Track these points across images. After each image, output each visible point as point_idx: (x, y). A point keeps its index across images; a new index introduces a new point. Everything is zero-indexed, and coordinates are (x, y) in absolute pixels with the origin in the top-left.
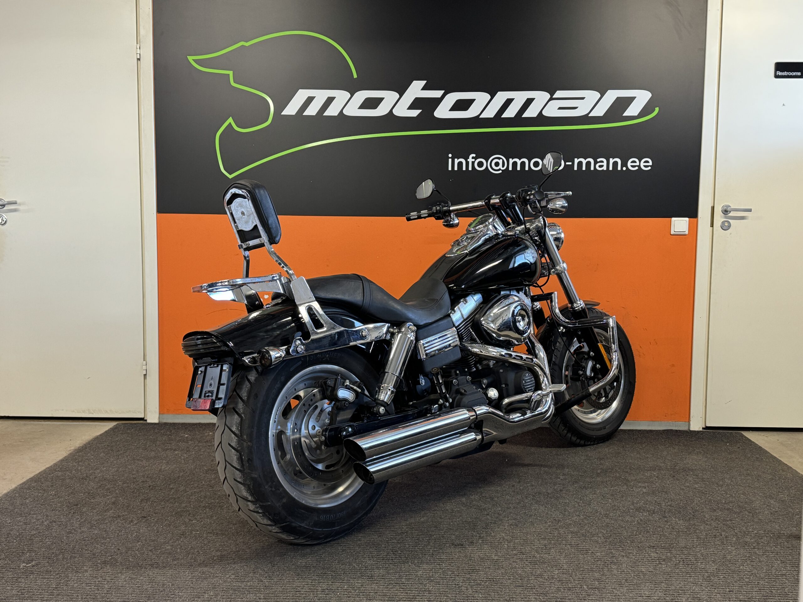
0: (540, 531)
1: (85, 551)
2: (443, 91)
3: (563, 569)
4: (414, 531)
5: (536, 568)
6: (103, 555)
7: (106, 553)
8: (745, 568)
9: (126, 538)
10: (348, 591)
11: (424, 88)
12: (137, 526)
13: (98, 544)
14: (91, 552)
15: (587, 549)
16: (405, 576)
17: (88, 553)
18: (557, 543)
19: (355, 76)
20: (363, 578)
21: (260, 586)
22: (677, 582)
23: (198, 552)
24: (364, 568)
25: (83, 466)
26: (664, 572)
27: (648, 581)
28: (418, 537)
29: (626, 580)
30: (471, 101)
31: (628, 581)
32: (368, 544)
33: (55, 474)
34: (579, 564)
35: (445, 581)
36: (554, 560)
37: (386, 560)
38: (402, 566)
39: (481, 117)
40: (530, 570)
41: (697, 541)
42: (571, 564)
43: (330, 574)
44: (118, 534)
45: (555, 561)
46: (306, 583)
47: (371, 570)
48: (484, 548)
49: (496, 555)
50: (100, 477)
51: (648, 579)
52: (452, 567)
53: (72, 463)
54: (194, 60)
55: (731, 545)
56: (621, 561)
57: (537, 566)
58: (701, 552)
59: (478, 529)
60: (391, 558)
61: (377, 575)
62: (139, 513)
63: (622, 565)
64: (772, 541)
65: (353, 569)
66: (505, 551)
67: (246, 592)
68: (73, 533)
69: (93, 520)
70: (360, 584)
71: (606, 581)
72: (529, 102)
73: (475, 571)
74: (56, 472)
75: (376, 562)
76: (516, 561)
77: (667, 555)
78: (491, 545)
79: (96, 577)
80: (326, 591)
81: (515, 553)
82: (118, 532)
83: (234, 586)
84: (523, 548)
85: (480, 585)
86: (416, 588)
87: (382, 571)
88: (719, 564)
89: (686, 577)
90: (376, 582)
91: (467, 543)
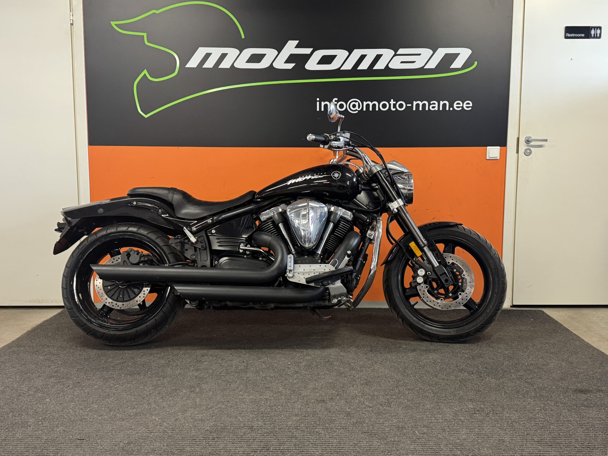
0: (384, 389)
1: (30, 410)
2: (311, 49)
3: (401, 419)
4: (288, 391)
5: (380, 418)
6: (44, 413)
7: (46, 411)
8: (540, 416)
9: (63, 399)
10: (233, 439)
11: (297, 47)
12: (73, 390)
13: (41, 404)
14: (35, 410)
15: (419, 403)
16: (278, 426)
17: (32, 412)
18: (397, 398)
19: (243, 37)
20: (245, 428)
21: (165, 436)
22: (487, 427)
23: (118, 410)
24: (247, 421)
25: (34, 343)
26: (478, 420)
27: (465, 427)
28: (290, 395)
29: (448, 426)
30: (334, 57)
31: (449, 427)
32: (251, 401)
33: (12, 349)
34: (413, 414)
35: (309, 429)
36: (393, 412)
37: (264, 413)
38: (276, 418)
39: (341, 69)
40: (375, 419)
41: (504, 395)
42: (407, 414)
43: (220, 425)
44: (57, 396)
45: (395, 412)
46: (201, 433)
47: (252, 422)
48: (340, 403)
49: (350, 408)
50: (47, 350)
51: (465, 425)
52: (315, 418)
53: (26, 341)
54: (115, 25)
55: (530, 398)
56: (445, 411)
57: (380, 416)
58: (507, 404)
59: (337, 388)
60: (268, 412)
61: (256, 426)
62: (74, 380)
63: (446, 415)
64: (562, 394)
65: (239, 421)
66: (356, 405)
67: (153, 441)
68: (22, 396)
69: (39, 385)
70: (242, 433)
71: (432, 428)
72: (378, 57)
73: (332, 421)
74: (13, 348)
75: (257, 416)
76: (365, 412)
77: (481, 406)
78: (346, 400)
79: (37, 430)
80: (216, 439)
81: (365, 407)
82: (57, 394)
83: (145, 436)
84: (371, 402)
85: (335, 432)
86: (286, 436)
87: (260, 422)
88: (520, 413)
89: (494, 424)
90: (255, 431)
91: (328, 399)
